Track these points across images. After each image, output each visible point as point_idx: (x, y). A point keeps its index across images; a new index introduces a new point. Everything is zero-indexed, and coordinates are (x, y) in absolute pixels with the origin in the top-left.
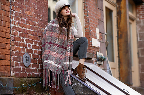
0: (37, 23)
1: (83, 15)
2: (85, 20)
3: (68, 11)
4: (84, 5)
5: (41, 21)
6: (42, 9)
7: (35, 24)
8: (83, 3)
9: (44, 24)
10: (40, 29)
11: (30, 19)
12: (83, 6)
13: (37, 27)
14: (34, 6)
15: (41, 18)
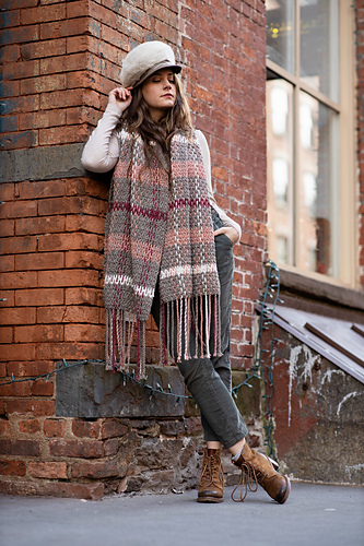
0: (239, 203)
1: (355, 171)
2: (361, 187)
3: (171, 92)
4: (359, 136)
5: (249, 195)
6: (253, 158)
7: (234, 207)
8: (356, 133)
9: (258, 204)
10: (246, 222)
11: (222, 192)
12: (356, 140)
13: (240, 214)
14: (232, 150)
15: (248, 187)
